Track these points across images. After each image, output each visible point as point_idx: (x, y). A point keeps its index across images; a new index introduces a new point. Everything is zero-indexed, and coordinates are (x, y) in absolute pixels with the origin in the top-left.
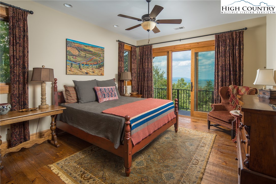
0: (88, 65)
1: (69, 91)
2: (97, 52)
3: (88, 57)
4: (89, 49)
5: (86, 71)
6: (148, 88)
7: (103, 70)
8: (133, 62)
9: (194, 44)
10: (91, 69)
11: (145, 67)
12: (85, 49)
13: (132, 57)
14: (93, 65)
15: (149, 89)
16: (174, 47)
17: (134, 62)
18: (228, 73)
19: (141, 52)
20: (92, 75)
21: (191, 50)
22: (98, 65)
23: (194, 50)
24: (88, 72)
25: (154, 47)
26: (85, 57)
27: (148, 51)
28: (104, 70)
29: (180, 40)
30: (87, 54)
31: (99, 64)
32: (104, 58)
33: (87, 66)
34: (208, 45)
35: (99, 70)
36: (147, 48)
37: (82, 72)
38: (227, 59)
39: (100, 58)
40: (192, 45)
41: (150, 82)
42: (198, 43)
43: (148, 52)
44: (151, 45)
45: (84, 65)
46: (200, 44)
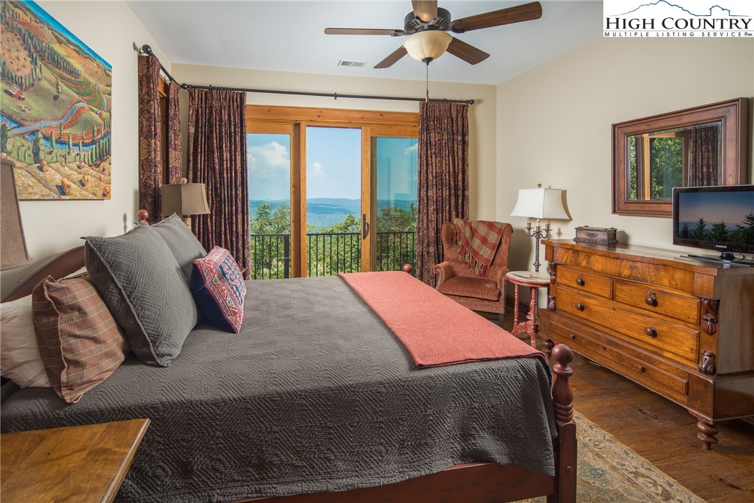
0: (65, 144)
1: (80, 309)
2: (93, 81)
3: (64, 101)
4: (68, 59)
5: (58, 179)
6: (234, 239)
7: (109, 175)
8: (173, 143)
9: (372, 115)
10: (76, 167)
11: (221, 164)
12: (55, 53)
13: (170, 123)
14: (81, 144)
15: (237, 242)
16: (320, 114)
17: (175, 144)
18: (446, 193)
19: (197, 111)
20: (79, 196)
21: (361, 128)
22: (94, 146)
23: (369, 129)
24: (67, 182)
25: (251, 100)
26: (56, 98)
27: (229, 112)
28: (112, 174)
29: (336, 96)
30: (63, 87)
31: (98, 144)
32: (110, 114)
33: (63, 153)
34: (402, 121)
35: (99, 175)
36: (225, 99)
37: (45, 184)
38: (444, 161)
39: (100, 115)
40: (367, 115)
41: (240, 217)
42: (381, 114)
43: (229, 115)
44: (242, 93)
45: (52, 146)
46: (386, 116)
